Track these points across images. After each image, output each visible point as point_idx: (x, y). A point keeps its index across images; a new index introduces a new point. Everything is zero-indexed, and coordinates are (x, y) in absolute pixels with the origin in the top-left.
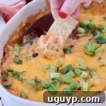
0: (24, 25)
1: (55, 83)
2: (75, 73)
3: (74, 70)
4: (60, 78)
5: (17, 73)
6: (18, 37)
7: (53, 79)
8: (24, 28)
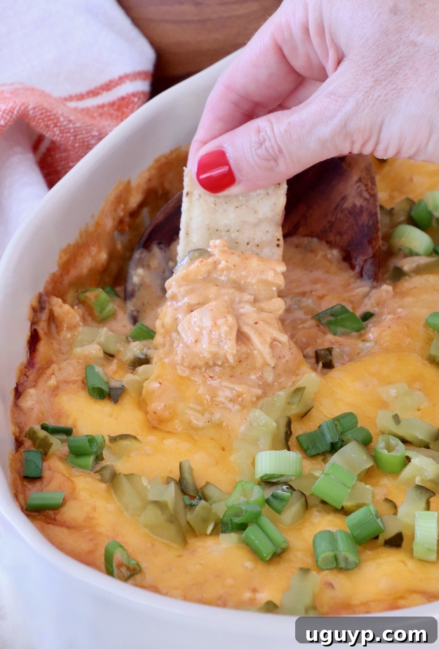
0: (135, 200)
1: (273, 504)
2: (375, 458)
3: (366, 442)
4: (300, 476)
5: (91, 440)
6: (104, 256)
7: (268, 482)
8: (134, 214)
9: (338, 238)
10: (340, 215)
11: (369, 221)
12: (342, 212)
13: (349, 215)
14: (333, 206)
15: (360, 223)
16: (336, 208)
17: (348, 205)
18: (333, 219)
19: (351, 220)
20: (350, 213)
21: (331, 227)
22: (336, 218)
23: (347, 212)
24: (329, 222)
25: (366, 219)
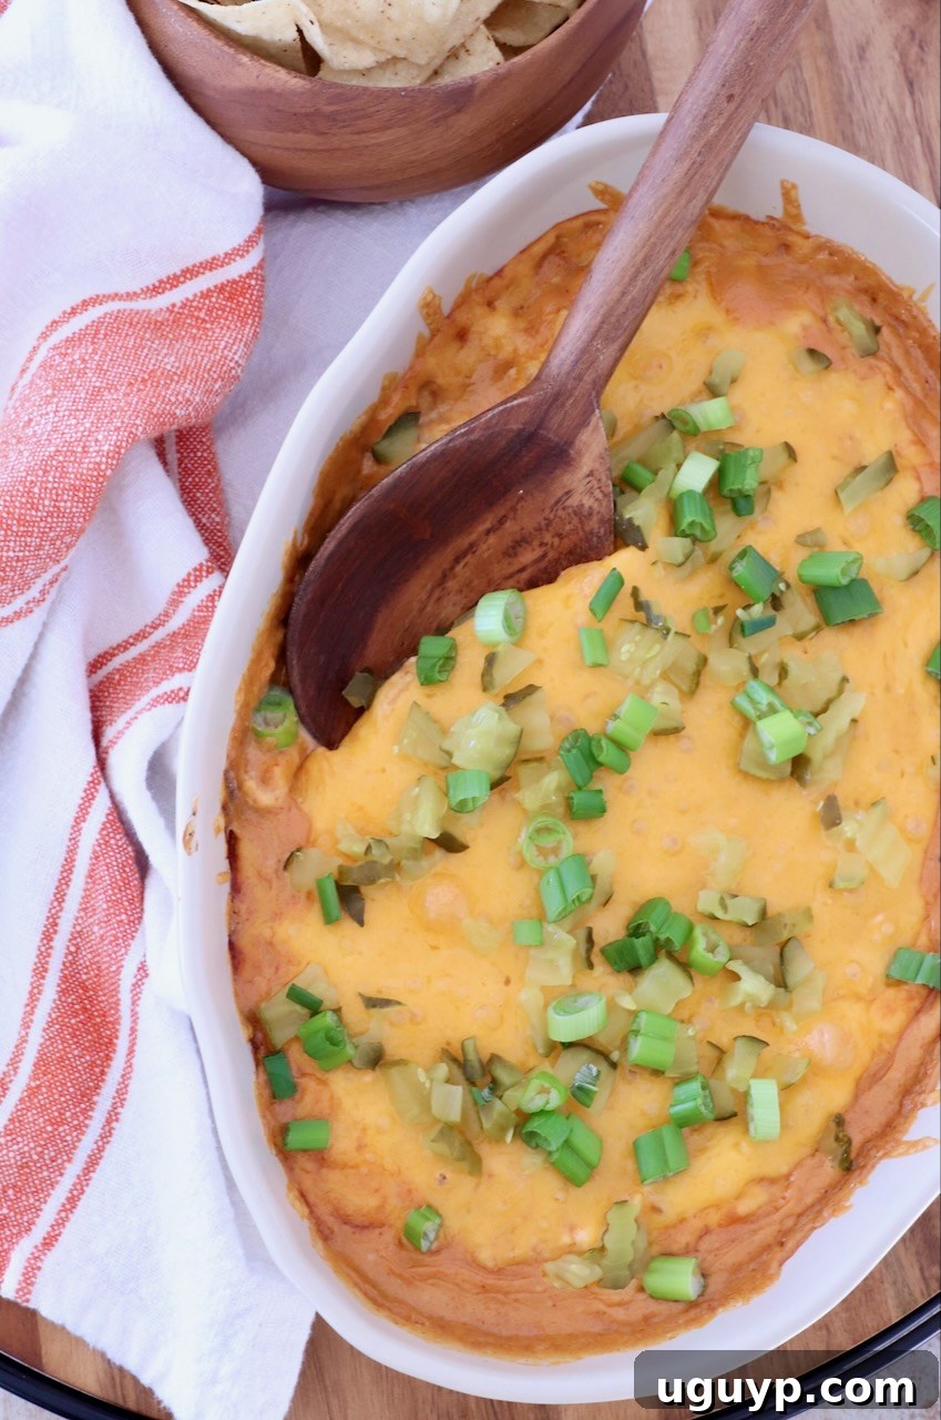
9: (556, 541)
10: (560, 512)
11: (599, 528)
12: (564, 509)
13: (572, 515)
14: (553, 501)
15: (587, 529)
16: (557, 503)
17: (573, 501)
18: (552, 516)
19: (575, 521)
20: (576, 514)
21: (547, 525)
22: (555, 516)
23: (570, 510)
24: (545, 519)
25: (596, 526)
